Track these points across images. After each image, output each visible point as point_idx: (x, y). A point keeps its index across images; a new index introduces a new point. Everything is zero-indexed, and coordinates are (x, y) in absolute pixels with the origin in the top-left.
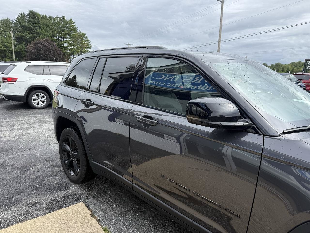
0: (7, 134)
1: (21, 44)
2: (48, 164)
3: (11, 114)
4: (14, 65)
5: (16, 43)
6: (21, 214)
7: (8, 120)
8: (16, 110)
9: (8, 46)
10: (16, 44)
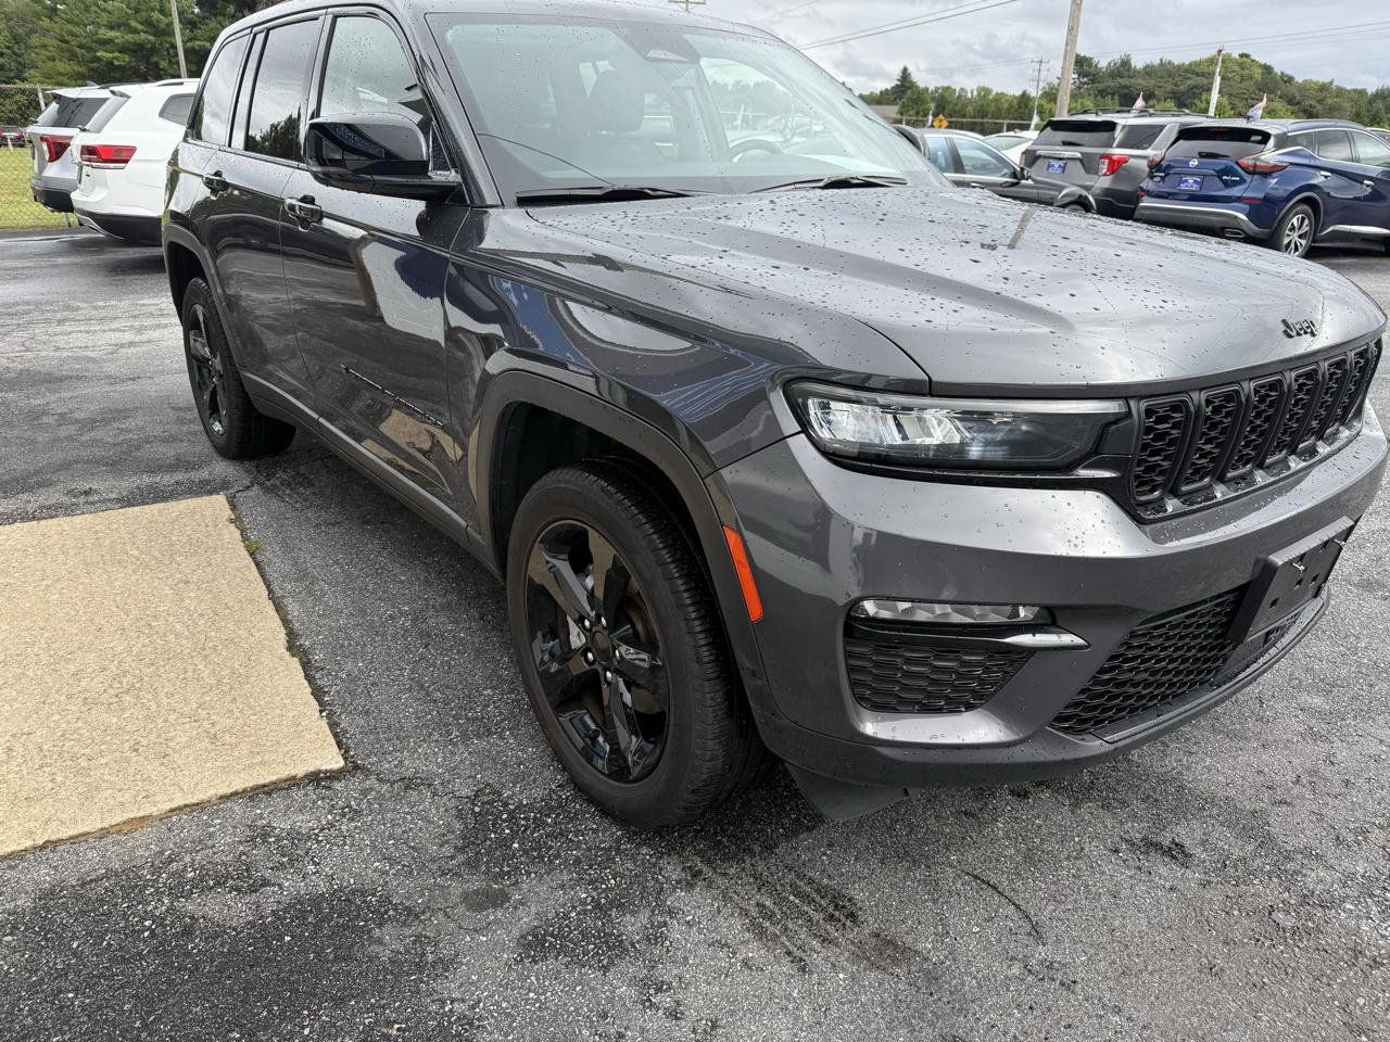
0: (80, 340)
1: (215, 16)
2: (172, 415)
3: (117, 285)
4: (122, 95)
5: (196, 10)
6: (41, 508)
7: (101, 304)
8: (142, 274)
9: (162, 26)
10: (197, 16)
